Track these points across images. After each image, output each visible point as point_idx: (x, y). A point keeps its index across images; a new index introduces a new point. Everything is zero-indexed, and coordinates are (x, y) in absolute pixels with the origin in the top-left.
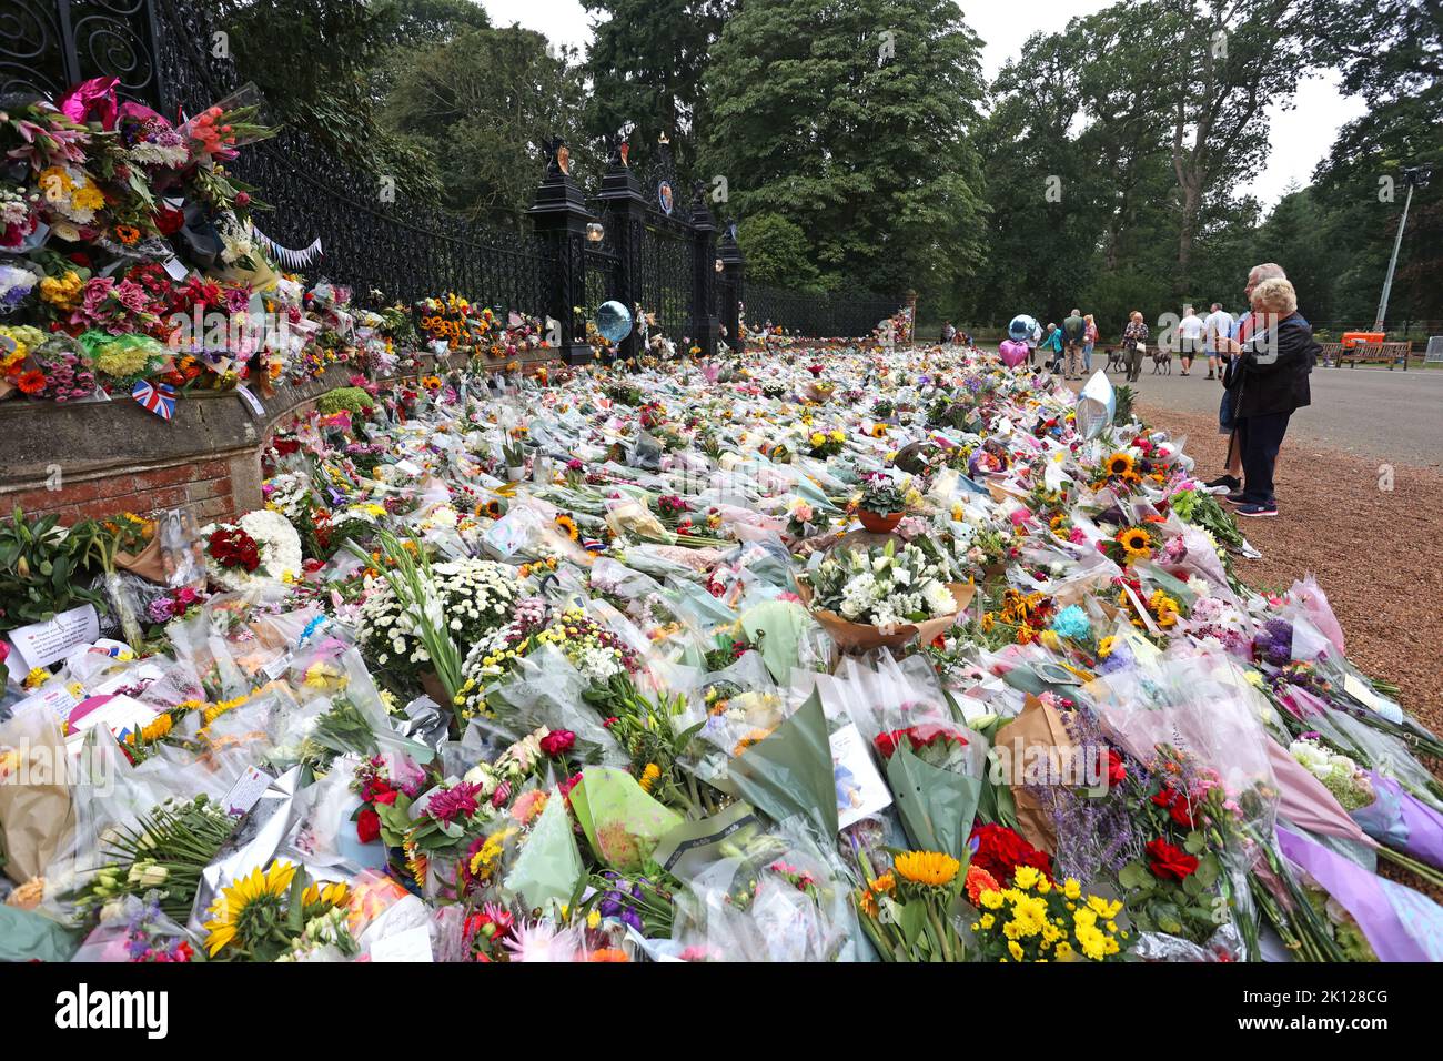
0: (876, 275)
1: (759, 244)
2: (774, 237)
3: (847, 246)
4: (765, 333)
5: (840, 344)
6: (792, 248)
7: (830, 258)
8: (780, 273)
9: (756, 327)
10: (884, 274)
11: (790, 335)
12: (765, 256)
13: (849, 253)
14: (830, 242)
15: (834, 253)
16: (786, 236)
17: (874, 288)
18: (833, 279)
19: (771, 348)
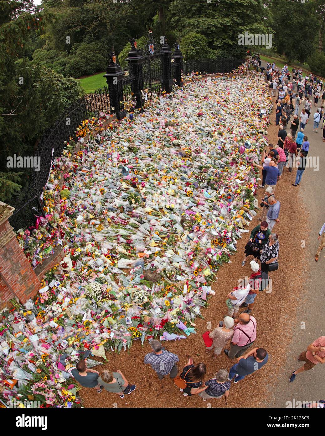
0: (233, 52)
1: (191, 42)
2: (196, 41)
3: (224, 41)
4: (192, 75)
5: (220, 75)
6: (202, 44)
7: (217, 45)
8: (198, 53)
9: (188, 74)
10: (237, 51)
11: (202, 74)
12: (192, 48)
13: (225, 43)
14: (218, 39)
15: (219, 43)
16: (200, 40)
17: (233, 56)
18: (218, 52)
19: (194, 81)
